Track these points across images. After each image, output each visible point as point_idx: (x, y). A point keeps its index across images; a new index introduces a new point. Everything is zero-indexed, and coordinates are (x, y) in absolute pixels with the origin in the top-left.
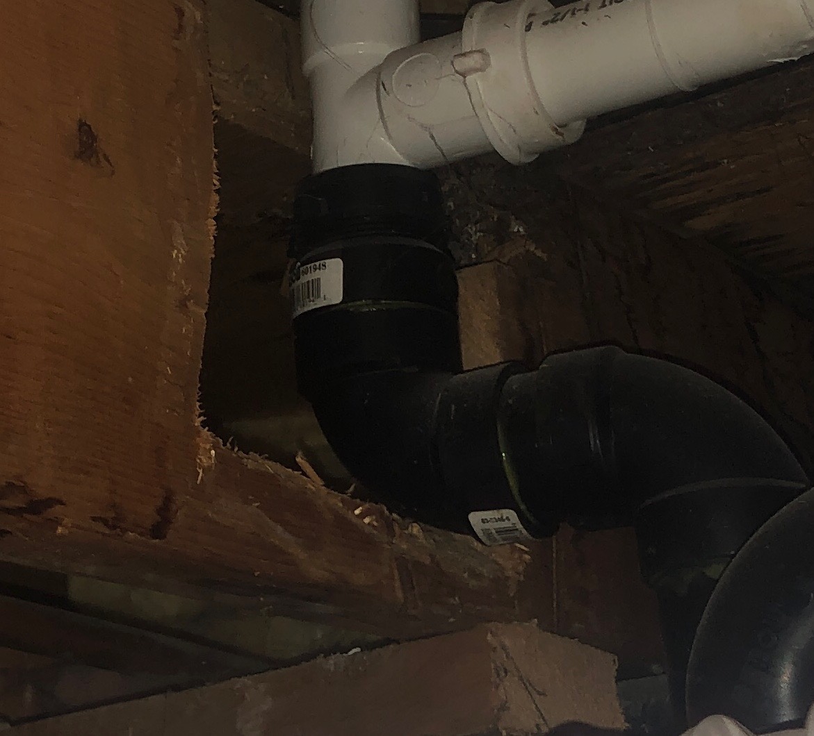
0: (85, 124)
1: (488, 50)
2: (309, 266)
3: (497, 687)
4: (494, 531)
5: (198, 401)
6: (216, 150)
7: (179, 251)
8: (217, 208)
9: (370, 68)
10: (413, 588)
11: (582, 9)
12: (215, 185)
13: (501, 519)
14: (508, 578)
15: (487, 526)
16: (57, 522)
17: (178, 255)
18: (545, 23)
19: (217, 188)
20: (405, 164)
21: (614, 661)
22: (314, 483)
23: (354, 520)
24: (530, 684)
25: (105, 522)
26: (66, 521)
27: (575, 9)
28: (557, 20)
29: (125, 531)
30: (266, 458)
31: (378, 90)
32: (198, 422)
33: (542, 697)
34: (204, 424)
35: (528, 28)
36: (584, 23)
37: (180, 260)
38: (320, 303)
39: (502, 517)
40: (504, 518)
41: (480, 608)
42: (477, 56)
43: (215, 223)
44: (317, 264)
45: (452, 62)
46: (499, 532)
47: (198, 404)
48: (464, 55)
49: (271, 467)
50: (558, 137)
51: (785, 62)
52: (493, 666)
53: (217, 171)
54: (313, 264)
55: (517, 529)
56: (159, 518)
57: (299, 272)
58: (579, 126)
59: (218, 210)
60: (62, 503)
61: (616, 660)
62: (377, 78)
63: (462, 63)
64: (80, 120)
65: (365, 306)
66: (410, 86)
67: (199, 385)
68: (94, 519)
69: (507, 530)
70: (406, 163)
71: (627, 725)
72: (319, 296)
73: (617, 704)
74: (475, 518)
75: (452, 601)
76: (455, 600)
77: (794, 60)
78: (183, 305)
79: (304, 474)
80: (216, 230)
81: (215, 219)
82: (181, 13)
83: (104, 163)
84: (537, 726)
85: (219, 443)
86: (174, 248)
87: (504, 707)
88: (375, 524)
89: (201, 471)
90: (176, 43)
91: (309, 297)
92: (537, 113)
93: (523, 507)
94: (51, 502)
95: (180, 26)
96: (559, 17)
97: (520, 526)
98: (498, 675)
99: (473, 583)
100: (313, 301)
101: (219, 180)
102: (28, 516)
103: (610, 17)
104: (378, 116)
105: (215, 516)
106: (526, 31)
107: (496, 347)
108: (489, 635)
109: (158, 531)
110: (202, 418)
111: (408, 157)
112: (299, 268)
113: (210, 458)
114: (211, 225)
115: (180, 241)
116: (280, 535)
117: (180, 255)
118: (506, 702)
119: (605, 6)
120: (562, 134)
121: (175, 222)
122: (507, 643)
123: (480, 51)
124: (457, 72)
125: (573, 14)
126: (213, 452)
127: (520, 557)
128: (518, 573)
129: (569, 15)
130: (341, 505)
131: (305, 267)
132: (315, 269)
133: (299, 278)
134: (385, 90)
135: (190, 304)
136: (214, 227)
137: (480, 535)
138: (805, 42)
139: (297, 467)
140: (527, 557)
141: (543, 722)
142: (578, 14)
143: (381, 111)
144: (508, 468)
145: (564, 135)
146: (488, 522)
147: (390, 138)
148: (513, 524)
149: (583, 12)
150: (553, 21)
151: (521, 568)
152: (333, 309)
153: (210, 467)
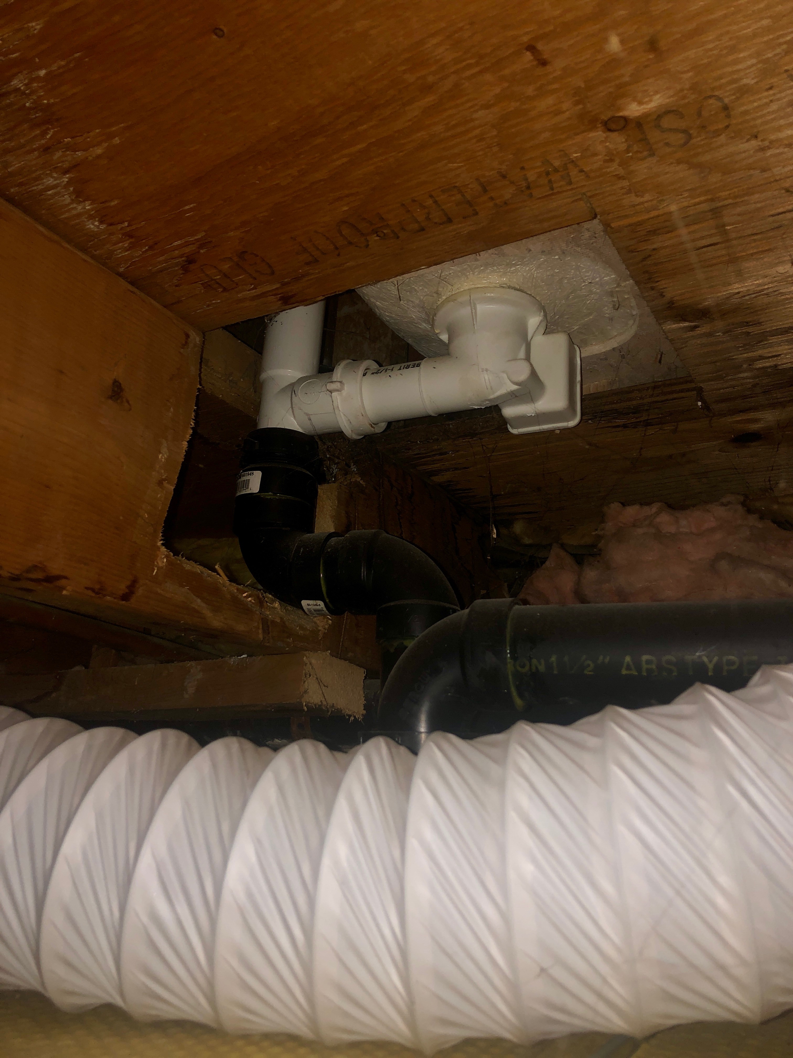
0: (118, 382)
1: (343, 381)
2: (246, 473)
3: (304, 682)
4: (313, 610)
5: (161, 533)
6: (195, 408)
7: (163, 455)
8: (190, 436)
9: (289, 383)
10: (269, 633)
11: (390, 369)
12: (191, 425)
13: (316, 605)
14: (320, 630)
15: (309, 607)
16: (63, 588)
17: (162, 457)
18: (373, 374)
19: (192, 426)
20: (301, 432)
21: (364, 672)
22: (223, 579)
23: (242, 599)
24: (321, 682)
25: (93, 590)
26: (68, 588)
27: (387, 369)
28: (378, 373)
29: (105, 595)
30: (198, 564)
31: (292, 393)
32: (160, 543)
33: (326, 688)
34: (163, 544)
35: (364, 375)
36: (390, 376)
37: (163, 460)
38: (248, 491)
39: (317, 604)
40: (318, 604)
41: (302, 644)
42: (339, 384)
43: (187, 444)
44: (250, 472)
45: (326, 385)
46: (315, 610)
47: (161, 534)
48: (332, 382)
49: (198, 569)
50: (373, 429)
51: (478, 408)
52: (304, 671)
53: (194, 418)
54: (247, 472)
55: (323, 610)
56: (127, 591)
57: (241, 475)
58: (383, 426)
59: (190, 437)
60: (65, 578)
61: (365, 672)
62: (292, 388)
63: (331, 386)
64: (115, 379)
65: (269, 495)
66: (307, 394)
67: (163, 525)
68: (87, 588)
69: (319, 610)
70: (300, 430)
71: (365, 702)
72: (248, 488)
73: (362, 692)
74: (304, 603)
75: (288, 640)
76: (290, 640)
77: (482, 408)
78: (160, 483)
79: (218, 574)
80: (187, 447)
81: (188, 442)
82: (187, 336)
83: (126, 404)
84: (321, 701)
85: (170, 555)
86: (160, 453)
87: (306, 692)
88: (253, 601)
89: (156, 568)
90: (182, 350)
91: (243, 488)
92: (363, 415)
93: (327, 601)
94: (59, 578)
95: (186, 343)
96: (380, 372)
97: (325, 609)
98: (306, 676)
99: (301, 632)
100: (245, 490)
101: (194, 423)
102: (45, 584)
103: (402, 375)
104: (290, 406)
105: (162, 592)
106: (363, 376)
107: (332, 523)
108: (305, 657)
109: (125, 597)
110: (162, 542)
111: (302, 428)
112: (242, 472)
113: (163, 562)
114: (185, 444)
115: (164, 450)
116: (198, 603)
117: (163, 457)
118: (308, 689)
119: (401, 369)
120: (374, 428)
121: (164, 440)
122: (313, 661)
123: (341, 382)
124: (328, 390)
125: (386, 371)
126: (165, 560)
127: (327, 621)
128: (325, 629)
129: (384, 371)
130: (236, 591)
131: (244, 473)
132: (249, 475)
133: (240, 478)
134: (295, 394)
135: (165, 483)
136: (187, 446)
137: (306, 611)
138: (488, 400)
139: (215, 571)
140: (330, 622)
141: (324, 700)
142: (388, 371)
143: (292, 404)
144: (322, 582)
145: (375, 429)
146: (310, 605)
147: (294, 417)
148: (322, 608)
149: (390, 371)
150: (377, 373)
151: (327, 626)
152: (254, 495)
153: (162, 567)
